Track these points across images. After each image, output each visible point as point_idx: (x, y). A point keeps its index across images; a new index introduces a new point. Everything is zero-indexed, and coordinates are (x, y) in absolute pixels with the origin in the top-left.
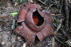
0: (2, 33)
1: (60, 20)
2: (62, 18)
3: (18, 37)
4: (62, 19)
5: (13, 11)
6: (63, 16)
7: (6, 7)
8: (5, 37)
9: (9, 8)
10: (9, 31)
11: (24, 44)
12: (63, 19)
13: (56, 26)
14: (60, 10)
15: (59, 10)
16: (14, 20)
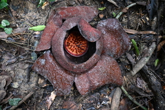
0: (15, 65)
1: (148, 46)
2: (156, 42)
3: (40, 79)
4: (154, 45)
5: (38, 21)
6: (160, 37)
7: (26, 13)
8: (21, 75)
9: (31, 14)
10: (27, 63)
11: (52, 93)
12: (157, 44)
13: (133, 61)
14: (155, 19)
15: (153, 18)
16: (37, 42)
